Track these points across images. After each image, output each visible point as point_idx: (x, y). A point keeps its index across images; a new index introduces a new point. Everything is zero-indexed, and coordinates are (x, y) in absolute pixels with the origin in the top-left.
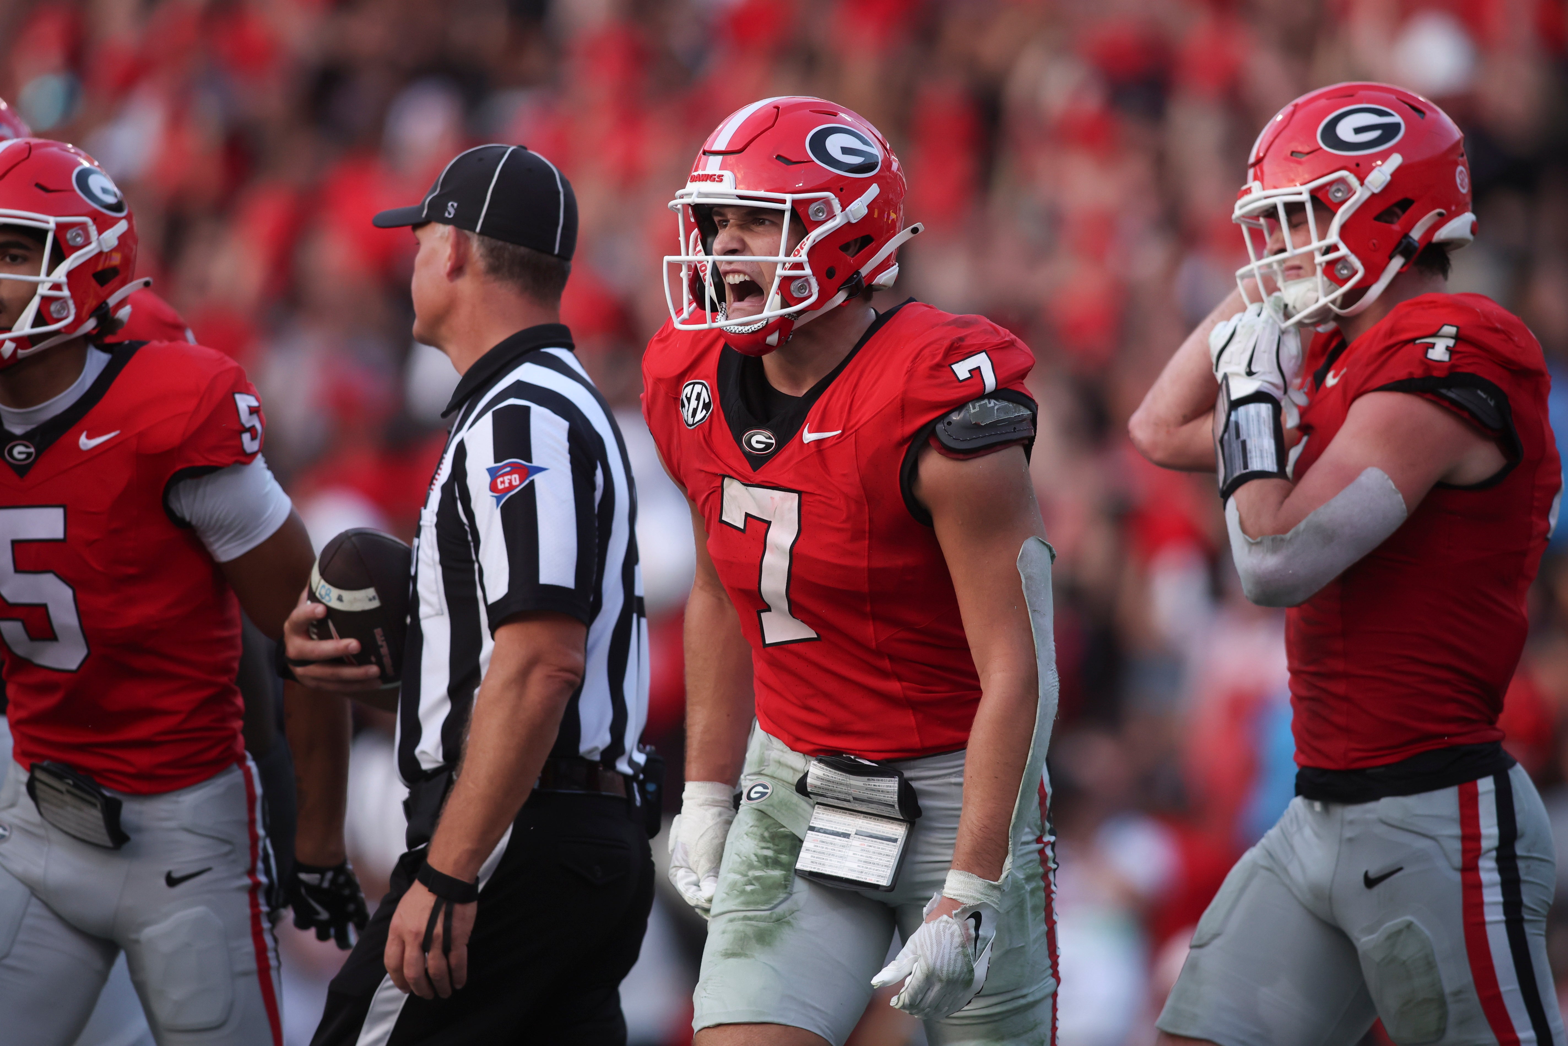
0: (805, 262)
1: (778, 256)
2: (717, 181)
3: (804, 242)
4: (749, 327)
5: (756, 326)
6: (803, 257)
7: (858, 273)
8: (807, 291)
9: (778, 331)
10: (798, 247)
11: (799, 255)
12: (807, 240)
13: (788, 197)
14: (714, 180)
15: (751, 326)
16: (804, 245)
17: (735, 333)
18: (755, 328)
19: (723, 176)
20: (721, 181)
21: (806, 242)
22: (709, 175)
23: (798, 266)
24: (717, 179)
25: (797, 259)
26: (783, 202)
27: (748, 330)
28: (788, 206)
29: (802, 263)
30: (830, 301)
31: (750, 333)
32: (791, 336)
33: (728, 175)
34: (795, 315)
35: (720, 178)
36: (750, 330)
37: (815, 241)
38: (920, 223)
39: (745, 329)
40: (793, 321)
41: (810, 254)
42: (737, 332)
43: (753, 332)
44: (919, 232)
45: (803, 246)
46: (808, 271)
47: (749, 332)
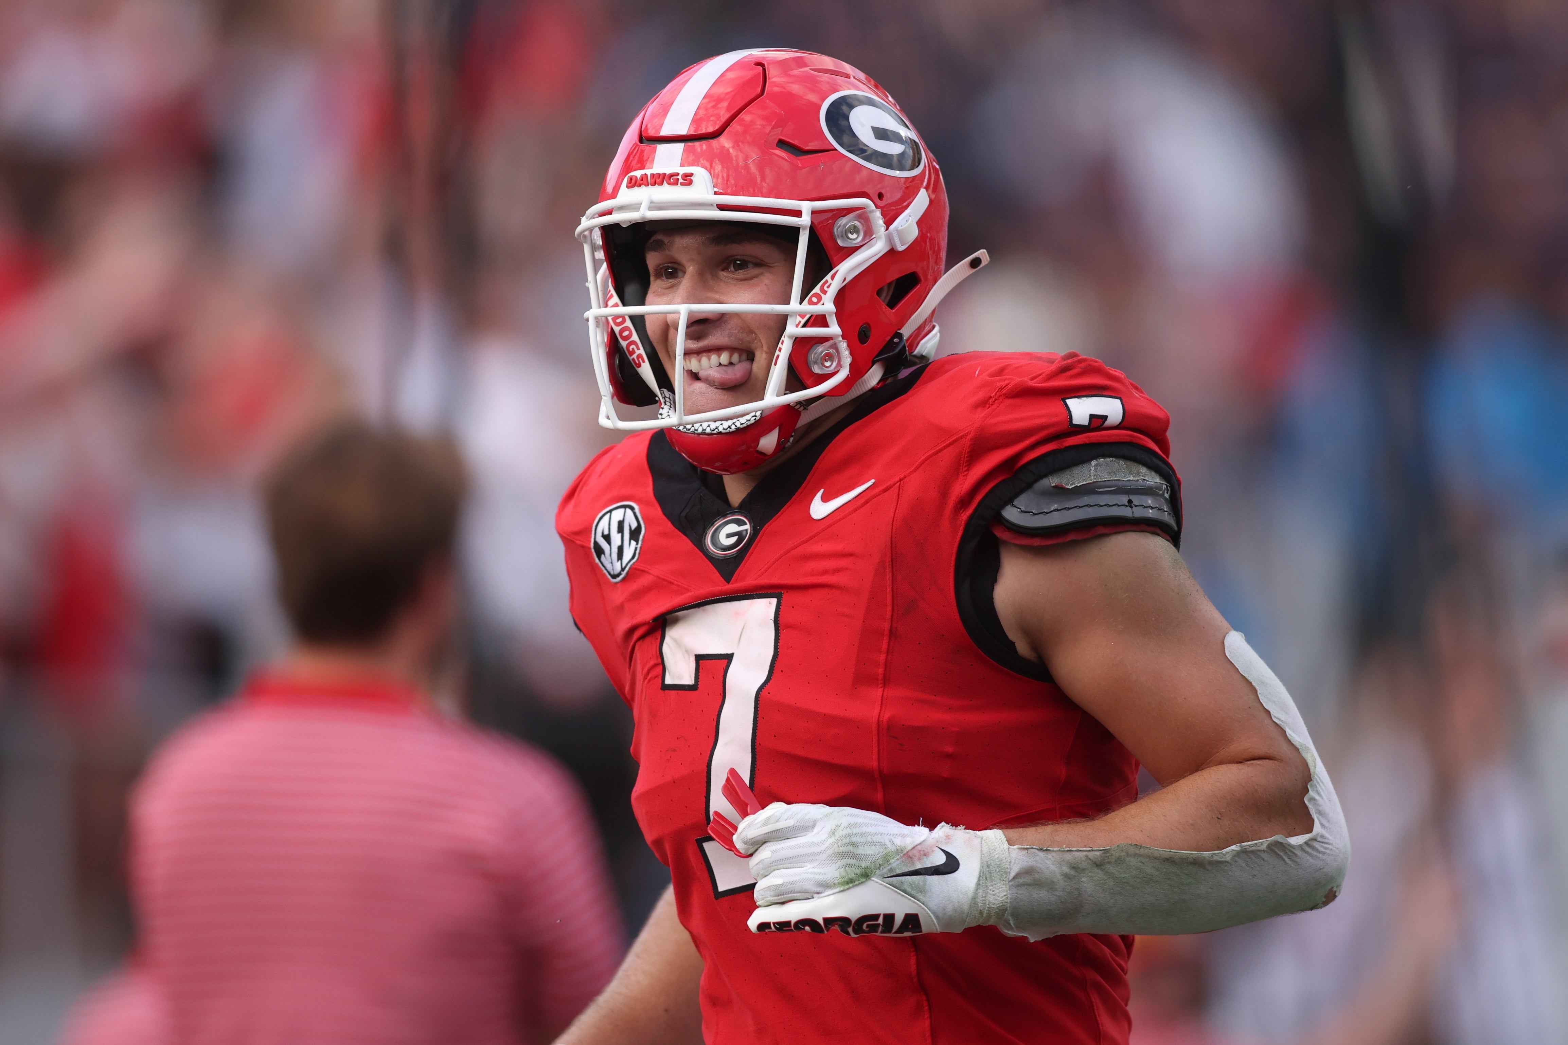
0: (830, 313)
1: (788, 303)
2: (682, 184)
3: (827, 281)
4: (730, 422)
5: (743, 420)
6: (827, 306)
7: (900, 336)
8: (835, 364)
9: (778, 427)
10: (817, 290)
11: (821, 302)
12: (833, 278)
13: (806, 206)
14: (676, 183)
15: (734, 421)
16: (828, 287)
17: (704, 433)
18: (741, 424)
19: (691, 175)
20: (690, 183)
21: (830, 281)
22: (665, 174)
23: (820, 320)
24: (681, 180)
25: (817, 309)
26: (798, 213)
27: (729, 427)
28: (805, 220)
29: (825, 315)
30: (860, 381)
31: (733, 432)
32: (791, 439)
33: (700, 174)
34: (804, 403)
35: (688, 180)
36: (733, 427)
37: (845, 279)
38: (985, 250)
39: (723, 426)
40: (800, 412)
41: (840, 299)
42: (708, 431)
43: (738, 429)
44: (981, 266)
45: (825, 288)
46: (834, 329)
47: (731, 430)
